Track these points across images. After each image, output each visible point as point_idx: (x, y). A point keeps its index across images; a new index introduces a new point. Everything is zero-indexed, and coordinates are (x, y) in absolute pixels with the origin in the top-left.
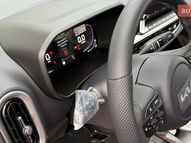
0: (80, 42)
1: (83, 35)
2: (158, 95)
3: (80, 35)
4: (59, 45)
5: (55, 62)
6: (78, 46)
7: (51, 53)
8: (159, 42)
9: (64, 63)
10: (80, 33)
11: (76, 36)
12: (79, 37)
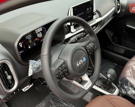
0: (38, 36)
1: (40, 33)
2: (65, 63)
3: (39, 33)
4: (27, 38)
5: (24, 47)
6: (38, 38)
7: (22, 42)
8: (77, 38)
9: (29, 47)
10: (38, 32)
11: (36, 33)
12: (38, 34)
